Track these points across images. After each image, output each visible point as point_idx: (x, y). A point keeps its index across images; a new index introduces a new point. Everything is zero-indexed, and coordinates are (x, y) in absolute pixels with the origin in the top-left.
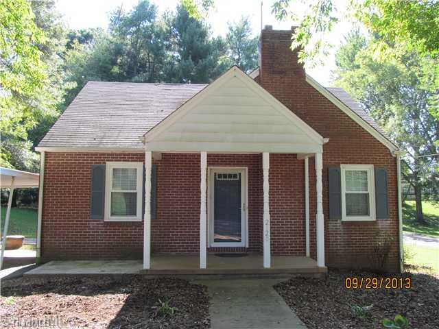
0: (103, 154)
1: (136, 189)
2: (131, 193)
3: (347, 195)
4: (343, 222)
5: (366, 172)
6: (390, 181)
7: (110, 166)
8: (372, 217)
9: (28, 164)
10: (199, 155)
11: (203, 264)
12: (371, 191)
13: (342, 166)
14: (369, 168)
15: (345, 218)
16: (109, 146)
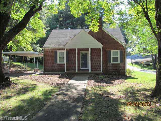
3: (113, 57)
4: (111, 64)
5: (118, 52)
6: (123, 54)
7: (58, 51)
8: (119, 63)
9: (38, 51)
10: (76, 49)
11: (77, 71)
12: (119, 56)
13: (111, 50)
14: (119, 51)
15: (112, 63)
16: (58, 47)
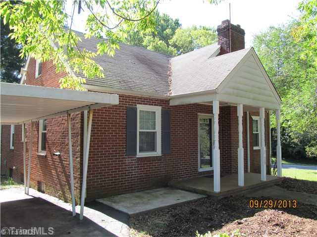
0: (135, 97)
1: (155, 129)
2: (151, 132)
5: (257, 121)
7: (139, 108)
8: (260, 147)
12: (259, 132)
13: (252, 117)
14: (259, 118)
16: (139, 90)
